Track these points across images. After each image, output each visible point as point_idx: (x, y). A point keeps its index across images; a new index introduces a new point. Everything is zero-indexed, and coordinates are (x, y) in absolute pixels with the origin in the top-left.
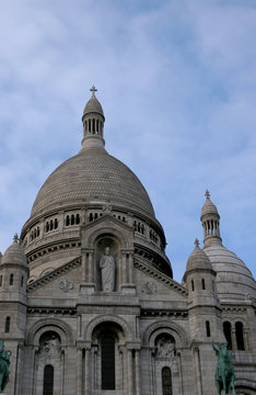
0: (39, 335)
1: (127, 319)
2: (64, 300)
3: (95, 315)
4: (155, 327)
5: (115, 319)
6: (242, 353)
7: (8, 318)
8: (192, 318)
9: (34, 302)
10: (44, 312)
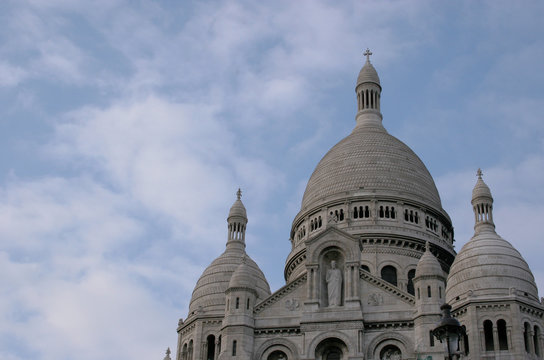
0: (266, 355)
1: (349, 335)
2: (290, 319)
3: (318, 333)
4: (380, 339)
5: (337, 335)
6: (504, 353)
7: (235, 342)
8: (417, 328)
9: (261, 324)
10: (270, 332)
